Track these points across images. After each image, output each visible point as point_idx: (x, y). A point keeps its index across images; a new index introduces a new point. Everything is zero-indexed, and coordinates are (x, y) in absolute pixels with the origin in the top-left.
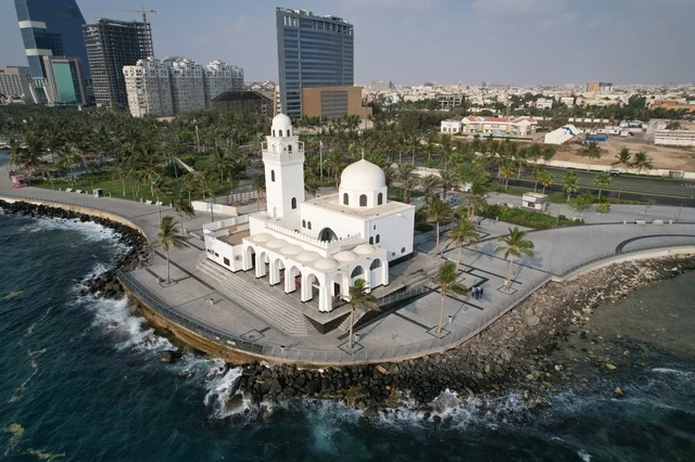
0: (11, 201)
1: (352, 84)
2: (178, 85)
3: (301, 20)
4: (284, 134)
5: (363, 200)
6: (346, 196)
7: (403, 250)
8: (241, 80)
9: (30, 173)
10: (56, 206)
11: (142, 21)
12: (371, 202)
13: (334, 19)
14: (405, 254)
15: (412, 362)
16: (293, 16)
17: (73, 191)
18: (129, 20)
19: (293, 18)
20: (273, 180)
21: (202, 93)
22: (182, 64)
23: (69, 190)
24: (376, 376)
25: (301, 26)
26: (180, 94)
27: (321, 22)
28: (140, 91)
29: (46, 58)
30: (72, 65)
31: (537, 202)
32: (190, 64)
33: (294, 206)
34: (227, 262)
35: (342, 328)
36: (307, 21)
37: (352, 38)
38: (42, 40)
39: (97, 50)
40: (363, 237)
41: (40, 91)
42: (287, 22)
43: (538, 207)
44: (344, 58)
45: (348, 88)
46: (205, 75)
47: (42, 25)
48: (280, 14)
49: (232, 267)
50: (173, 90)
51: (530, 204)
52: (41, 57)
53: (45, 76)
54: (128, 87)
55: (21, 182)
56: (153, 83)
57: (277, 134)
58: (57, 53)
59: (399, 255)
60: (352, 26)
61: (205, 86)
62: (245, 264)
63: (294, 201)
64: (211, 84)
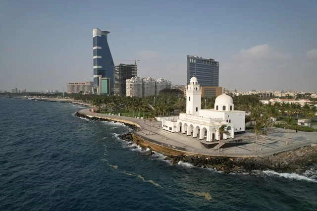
0: (91, 117)
1: (218, 86)
2: (145, 87)
3: (197, 60)
4: (195, 84)
5: (224, 108)
6: (217, 107)
7: (240, 129)
8: (170, 85)
9: (97, 109)
10: (106, 118)
11: (134, 64)
12: (227, 109)
13: (211, 59)
14: (241, 131)
15: (244, 159)
16: (194, 58)
17: (111, 114)
18: (130, 64)
19: (194, 59)
20: (190, 100)
21: (154, 91)
22: (148, 79)
23: (110, 114)
24: (229, 161)
25: (197, 62)
26: (146, 91)
27: (205, 61)
28: (131, 89)
29: (100, 78)
30: (108, 80)
31: (305, 123)
32: (151, 79)
33: (197, 111)
34: (171, 129)
35: (215, 148)
36: (200, 60)
37: (218, 67)
38: (100, 72)
39: (117, 75)
40: (224, 119)
41: (95, 90)
42: (192, 61)
43: (306, 125)
44: (214, 77)
45: (216, 87)
46: (156, 83)
47: (100, 67)
48: (189, 58)
49: (172, 131)
50: (143, 89)
51: (302, 123)
52: (98, 78)
53: (98, 84)
54: (127, 87)
55: (94, 111)
56: (136, 86)
57: (192, 84)
58: (103, 76)
59: (239, 130)
60: (218, 63)
61: (156, 88)
62: (177, 130)
63: (197, 108)
64: (158, 87)
